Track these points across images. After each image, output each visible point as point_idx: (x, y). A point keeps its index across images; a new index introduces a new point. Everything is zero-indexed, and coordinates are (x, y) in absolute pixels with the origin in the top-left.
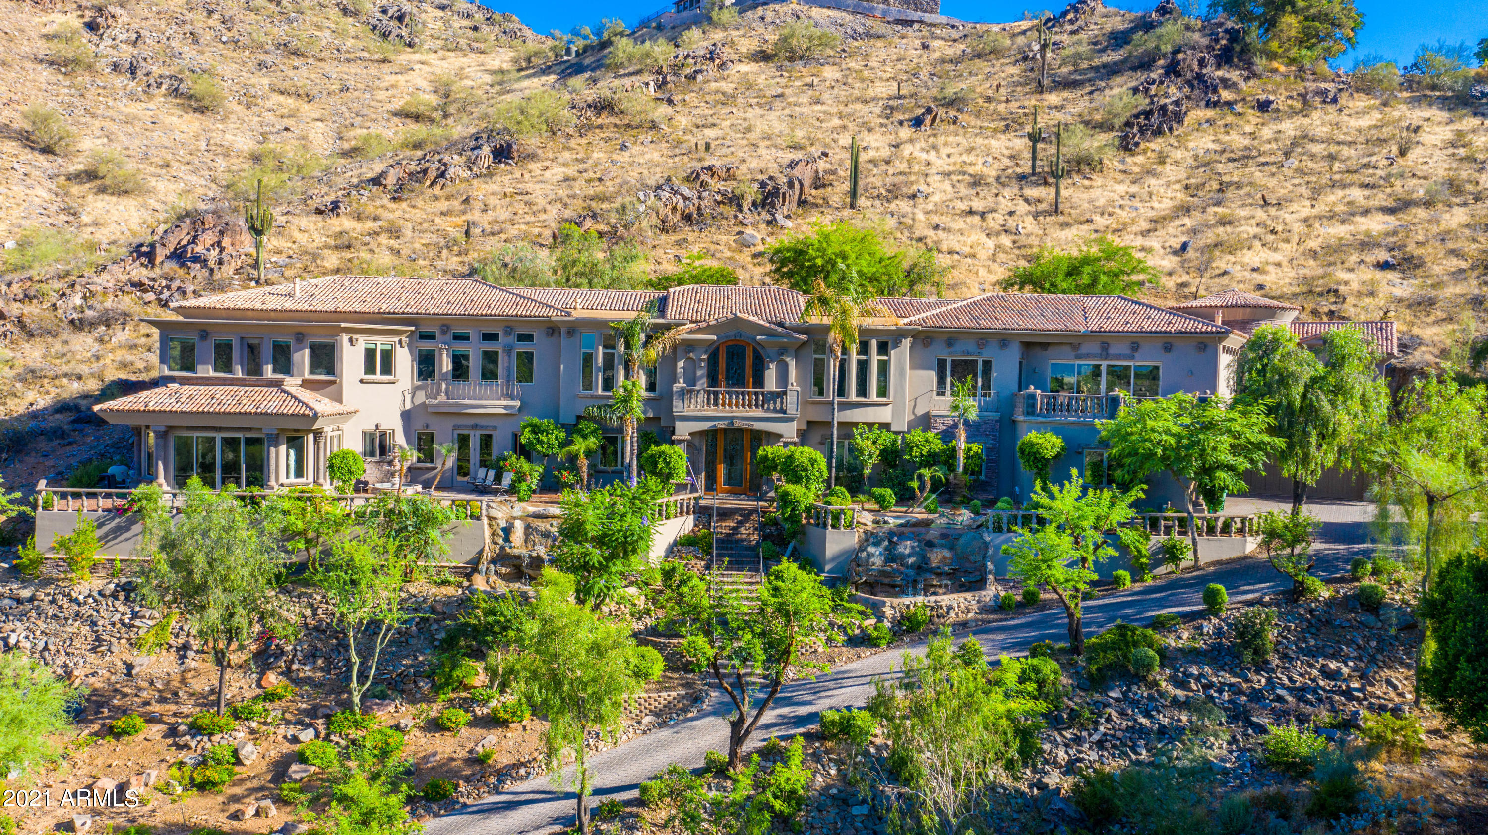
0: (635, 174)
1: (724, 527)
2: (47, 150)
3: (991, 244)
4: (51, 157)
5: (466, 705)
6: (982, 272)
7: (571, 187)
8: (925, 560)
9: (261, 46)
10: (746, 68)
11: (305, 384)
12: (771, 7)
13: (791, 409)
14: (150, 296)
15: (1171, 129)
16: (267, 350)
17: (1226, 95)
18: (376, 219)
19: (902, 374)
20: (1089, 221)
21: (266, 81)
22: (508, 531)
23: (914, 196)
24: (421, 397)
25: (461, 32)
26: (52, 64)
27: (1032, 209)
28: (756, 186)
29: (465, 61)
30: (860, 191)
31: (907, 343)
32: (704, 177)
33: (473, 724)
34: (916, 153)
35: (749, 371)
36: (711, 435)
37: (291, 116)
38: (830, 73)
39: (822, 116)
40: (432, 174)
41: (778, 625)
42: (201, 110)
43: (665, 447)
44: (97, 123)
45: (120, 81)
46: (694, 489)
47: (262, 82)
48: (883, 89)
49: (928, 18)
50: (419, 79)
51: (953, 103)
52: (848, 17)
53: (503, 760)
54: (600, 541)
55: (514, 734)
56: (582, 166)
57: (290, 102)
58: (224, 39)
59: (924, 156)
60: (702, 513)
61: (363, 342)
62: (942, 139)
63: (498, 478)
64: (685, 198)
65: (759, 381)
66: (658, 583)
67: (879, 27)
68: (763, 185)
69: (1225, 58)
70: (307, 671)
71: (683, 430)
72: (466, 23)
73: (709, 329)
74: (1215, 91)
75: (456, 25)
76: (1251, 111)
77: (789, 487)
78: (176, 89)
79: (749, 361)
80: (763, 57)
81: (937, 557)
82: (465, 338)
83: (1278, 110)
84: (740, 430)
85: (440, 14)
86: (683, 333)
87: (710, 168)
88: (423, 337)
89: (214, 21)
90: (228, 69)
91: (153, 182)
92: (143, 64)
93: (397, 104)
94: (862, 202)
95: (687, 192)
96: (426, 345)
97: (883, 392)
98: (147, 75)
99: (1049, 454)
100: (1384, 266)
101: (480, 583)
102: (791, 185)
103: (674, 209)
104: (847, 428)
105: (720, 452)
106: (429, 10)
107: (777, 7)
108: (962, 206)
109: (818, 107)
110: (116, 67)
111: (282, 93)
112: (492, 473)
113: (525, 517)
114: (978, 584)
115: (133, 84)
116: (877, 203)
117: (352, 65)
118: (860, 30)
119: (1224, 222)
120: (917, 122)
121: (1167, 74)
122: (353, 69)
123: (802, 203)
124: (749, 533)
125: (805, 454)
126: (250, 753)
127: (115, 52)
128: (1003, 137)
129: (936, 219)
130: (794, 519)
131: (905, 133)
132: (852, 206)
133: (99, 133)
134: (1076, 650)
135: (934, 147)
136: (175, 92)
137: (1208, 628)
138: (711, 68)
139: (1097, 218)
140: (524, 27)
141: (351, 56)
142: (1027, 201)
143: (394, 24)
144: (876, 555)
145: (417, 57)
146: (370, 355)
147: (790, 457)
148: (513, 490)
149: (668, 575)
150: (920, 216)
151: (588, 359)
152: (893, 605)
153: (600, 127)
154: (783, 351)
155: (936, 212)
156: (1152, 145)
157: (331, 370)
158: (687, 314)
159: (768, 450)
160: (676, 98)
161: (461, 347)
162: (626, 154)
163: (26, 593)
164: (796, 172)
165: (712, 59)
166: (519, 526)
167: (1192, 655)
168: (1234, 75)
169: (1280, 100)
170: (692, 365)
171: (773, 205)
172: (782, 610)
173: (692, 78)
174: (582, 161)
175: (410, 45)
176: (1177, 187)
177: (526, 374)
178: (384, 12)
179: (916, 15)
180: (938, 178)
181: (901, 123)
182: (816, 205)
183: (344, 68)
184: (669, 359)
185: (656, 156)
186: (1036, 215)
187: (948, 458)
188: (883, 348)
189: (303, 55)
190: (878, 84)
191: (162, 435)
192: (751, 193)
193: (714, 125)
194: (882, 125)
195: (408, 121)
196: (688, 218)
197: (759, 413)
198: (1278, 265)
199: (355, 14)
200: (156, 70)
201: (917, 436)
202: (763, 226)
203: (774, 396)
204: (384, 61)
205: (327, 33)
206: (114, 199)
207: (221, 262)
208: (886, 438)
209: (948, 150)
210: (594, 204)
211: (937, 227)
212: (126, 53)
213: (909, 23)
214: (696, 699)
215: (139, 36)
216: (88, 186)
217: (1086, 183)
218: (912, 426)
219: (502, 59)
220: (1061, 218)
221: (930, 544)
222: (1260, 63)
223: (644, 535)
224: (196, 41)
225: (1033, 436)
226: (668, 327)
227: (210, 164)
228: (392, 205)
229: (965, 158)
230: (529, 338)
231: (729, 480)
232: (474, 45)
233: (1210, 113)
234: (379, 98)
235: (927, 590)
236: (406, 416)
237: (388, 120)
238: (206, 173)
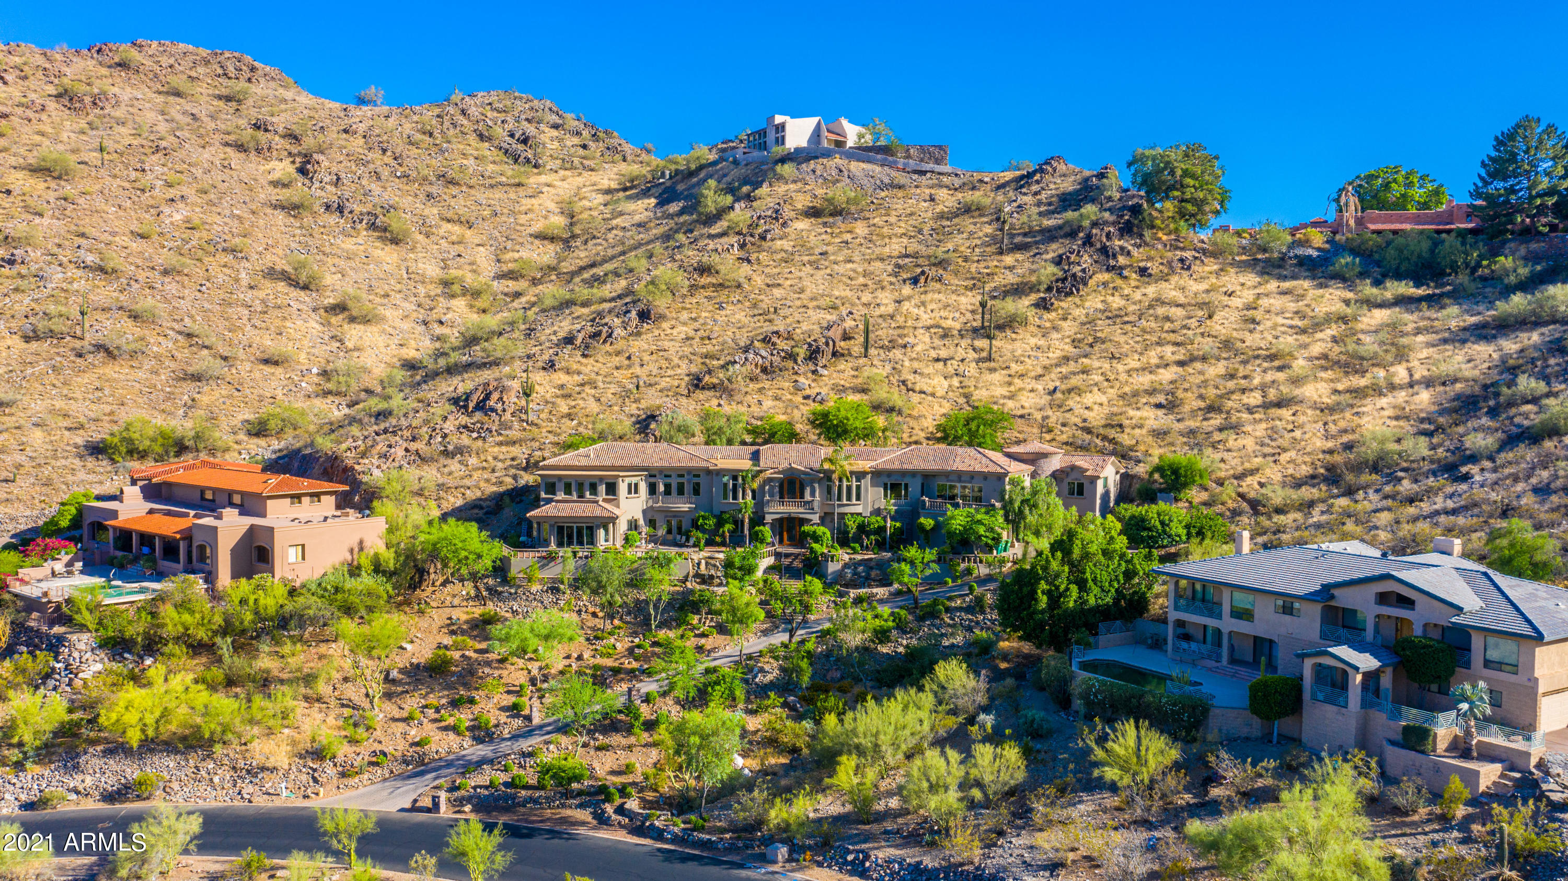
0: (730, 333)
1: (786, 561)
2: (305, 287)
3: (946, 384)
4: (308, 292)
5: (692, 630)
6: (936, 407)
7: (691, 345)
8: (869, 575)
9: (425, 179)
10: (802, 225)
11: (604, 500)
12: (820, 160)
13: (816, 509)
14: (475, 435)
15: (1078, 290)
16: (587, 486)
17: (1122, 260)
18: (579, 373)
19: (867, 490)
20: (1008, 367)
21: (435, 211)
22: (699, 564)
23: (905, 346)
24: (650, 503)
25: (572, 150)
26: (283, 208)
27: (976, 356)
28: (806, 346)
29: (580, 180)
30: (871, 342)
31: (869, 476)
32: (774, 339)
33: (696, 636)
34: (911, 309)
35: (797, 490)
36: (781, 520)
37: (459, 243)
38: (861, 229)
39: (852, 274)
40: (604, 335)
41: (805, 597)
42: (395, 241)
43: (762, 528)
44: (330, 261)
45: (332, 219)
46: (774, 545)
47: (432, 212)
48: (896, 247)
49: (938, 168)
50: (548, 202)
51: (942, 264)
52: (878, 169)
53: (709, 647)
54: (740, 569)
55: (711, 639)
56: (696, 325)
57: (456, 229)
58: (398, 174)
59: (916, 311)
60: (778, 555)
61: (627, 480)
62: (929, 296)
63: (688, 540)
64: (763, 357)
65: (802, 496)
66: (761, 584)
67: (902, 178)
68: (810, 345)
69: (1127, 230)
70: (628, 618)
71: (769, 518)
72: (576, 140)
73: (779, 473)
74: (1114, 256)
75: (569, 143)
76: (1134, 276)
77: (814, 545)
78: (373, 224)
79: (797, 486)
80: (813, 213)
81: (873, 574)
82: (670, 476)
83: (1150, 275)
84: (794, 518)
85: (555, 133)
86: (768, 474)
87: (777, 333)
88: (651, 476)
89: (388, 159)
90: (406, 202)
91: (381, 310)
92: (347, 204)
93: (537, 227)
94: (872, 351)
95: (764, 353)
96: (652, 480)
97: (858, 498)
98: (351, 212)
99: (928, 528)
100: (1159, 406)
101: (689, 585)
102: (827, 344)
103: (756, 365)
104: (842, 516)
105: (785, 528)
106: (547, 130)
107: (825, 161)
108: (933, 354)
109: (850, 266)
110: (328, 207)
111: (449, 221)
112: (684, 538)
113: (705, 558)
114: (891, 584)
115: (342, 221)
116: (881, 351)
117: (496, 190)
118: (887, 180)
119: (1085, 371)
120: (915, 281)
121: (1084, 244)
122: (498, 194)
123: (834, 354)
124: (797, 564)
125: (821, 530)
126: (618, 645)
127: (323, 194)
128: (970, 294)
129: (916, 365)
130: (816, 558)
131: (907, 290)
132: (866, 356)
133: (333, 269)
134: (916, 608)
135: (923, 304)
136: (373, 226)
137: (967, 599)
138: (777, 230)
139: (1013, 365)
140: (623, 142)
141: (493, 182)
142: (974, 349)
143: (521, 147)
144: (849, 572)
145: (543, 179)
146: (630, 485)
147: (815, 532)
148: (695, 546)
149: (765, 581)
150: (907, 363)
151: (725, 485)
152: (853, 593)
153: (703, 287)
154: (812, 482)
155: (917, 359)
156: (1063, 304)
157: (614, 494)
158: (769, 464)
159: (806, 528)
160: (753, 257)
161: (668, 480)
162: (723, 313)
163: (513, 591)
164: (830, 333)
165: (777, 219)
166: (703, 562)
167: (960, 609)
168: (1127, 244)
169: (1154, 267)
170: (772, 488)
171: (816, 359)
172: (806, 592)
173: (763, 238)
174: (694, 320)
175: (536, 166)
176: (1068, 340)
177: (696, 491)
178: (512, 135)
179: (930, 166)
180: (922, 331)
181: (904, 281)
182: (843, 355)
183: (489, 193)
184: (762, 487)
185: (740, 316)
186: (978, 361)
187: (882, 529)
188: (858, 480)
189: (458, 184)
190: (894, 240)
191: (552, 526)
192: (802, 352)
193: (779, 285)
194: (891, 283)
195: (546, 242)
196: (764, 370)
197: (801, 510)
198: (1101, 404)
199: (489, 139)
200: (358, 208)
201: (873, 519)
202: (810, 375)
203: (809, 502)
204: (519, 185)
205: (472, 161)
206: (362, 327)
207: (504, 410)
208: (860, 519)
209: (933, 306)
210: (707, 361)
211: (915, 372)
212: (331, 194)
213: (922, 173)
214: (777, 627)
215: (338, 179)
216: (341, 317)
217: (1014, 336)
218: (872, 514)
219: (608, 177)
220: (992, 364)
221: (872, 568)
222: (1148, 234)
223: (756, 566)
224: (379, 178)
225: (922, 520)
226: (761, 471)
227: (414, 290)
228: (584, 360)
229: (943, 314)
230: (698, 476)
231: (790, 539)
232: (586, 162)
233: (1106, 276)
234: (521, 222)
235: (870, 586)
236: (644, 512)
237: (532, 243)
238: (413, 299)
